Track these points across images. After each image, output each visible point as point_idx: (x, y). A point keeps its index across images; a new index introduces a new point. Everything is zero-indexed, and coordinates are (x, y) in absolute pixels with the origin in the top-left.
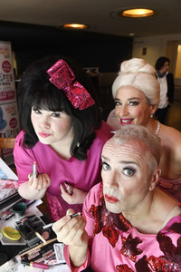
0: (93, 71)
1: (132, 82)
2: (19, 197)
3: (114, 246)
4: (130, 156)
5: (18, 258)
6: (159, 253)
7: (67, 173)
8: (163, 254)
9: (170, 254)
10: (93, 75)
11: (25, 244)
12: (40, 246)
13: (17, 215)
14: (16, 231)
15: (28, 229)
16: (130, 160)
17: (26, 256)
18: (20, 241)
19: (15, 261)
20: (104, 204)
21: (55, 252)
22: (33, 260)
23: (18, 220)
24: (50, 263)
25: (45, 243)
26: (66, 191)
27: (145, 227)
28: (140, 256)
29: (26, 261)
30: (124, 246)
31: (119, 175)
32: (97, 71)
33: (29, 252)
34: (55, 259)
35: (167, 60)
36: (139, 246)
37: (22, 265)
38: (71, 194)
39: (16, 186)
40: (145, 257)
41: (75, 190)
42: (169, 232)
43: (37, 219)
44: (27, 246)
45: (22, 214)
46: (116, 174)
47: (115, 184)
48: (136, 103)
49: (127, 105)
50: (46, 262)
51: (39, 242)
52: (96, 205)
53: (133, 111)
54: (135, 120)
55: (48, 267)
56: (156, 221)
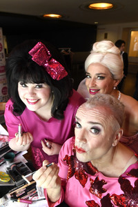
0: (67, 51)
1: (101, 60)
2: (9, 148)
3: (84, 186)
4: (97, 118)
5: (9, 196)
6: (120, 192)
7: (46, 131)
8: (123, 193)
9: (129, 193)
10: (67, 53)
11: (13, 185)
12: (26, 186)
13: (7, 162)
14: (7, 175)
15: (16, 173)
16: (96, 121)
17: (15, 194)
18: (10, 182)
19: (6, 198)
20: (75, 154)
21: (37, 190)
22: (20, 197)
23: (8, 166)
24: (33, 199)
25: (29, 183)
26: (46, 146)
27: (109, 172)
28: (105, 194)
29: (15, 198)
30: (92, 187)
31: (88, 132)
32: (69, 51)
33: (17, 191)
34: (37, 195)
35: (123, 42)
36: (104, 187)
37: (12, 201)
38: (50, 148)
39: (7, 140)
40: (108, 194)
41: (53, 145)
42: (128, 176)
43: (23, 165)
44: (15, 186)
45: (11, 162)
46: (85, 131)
47: (83, 139)
48: (102, 78)
49: (95, 79)
50: (30, 198)
51: (25, 183)
52: (69, 155)
53: (100, 83)
54: (101, 91)
55: (31, 202)
56: (117, 168)
